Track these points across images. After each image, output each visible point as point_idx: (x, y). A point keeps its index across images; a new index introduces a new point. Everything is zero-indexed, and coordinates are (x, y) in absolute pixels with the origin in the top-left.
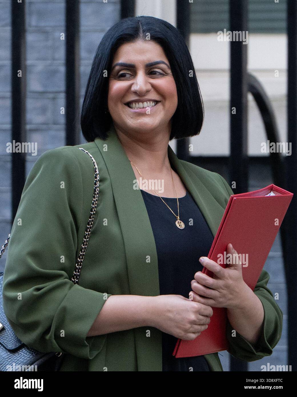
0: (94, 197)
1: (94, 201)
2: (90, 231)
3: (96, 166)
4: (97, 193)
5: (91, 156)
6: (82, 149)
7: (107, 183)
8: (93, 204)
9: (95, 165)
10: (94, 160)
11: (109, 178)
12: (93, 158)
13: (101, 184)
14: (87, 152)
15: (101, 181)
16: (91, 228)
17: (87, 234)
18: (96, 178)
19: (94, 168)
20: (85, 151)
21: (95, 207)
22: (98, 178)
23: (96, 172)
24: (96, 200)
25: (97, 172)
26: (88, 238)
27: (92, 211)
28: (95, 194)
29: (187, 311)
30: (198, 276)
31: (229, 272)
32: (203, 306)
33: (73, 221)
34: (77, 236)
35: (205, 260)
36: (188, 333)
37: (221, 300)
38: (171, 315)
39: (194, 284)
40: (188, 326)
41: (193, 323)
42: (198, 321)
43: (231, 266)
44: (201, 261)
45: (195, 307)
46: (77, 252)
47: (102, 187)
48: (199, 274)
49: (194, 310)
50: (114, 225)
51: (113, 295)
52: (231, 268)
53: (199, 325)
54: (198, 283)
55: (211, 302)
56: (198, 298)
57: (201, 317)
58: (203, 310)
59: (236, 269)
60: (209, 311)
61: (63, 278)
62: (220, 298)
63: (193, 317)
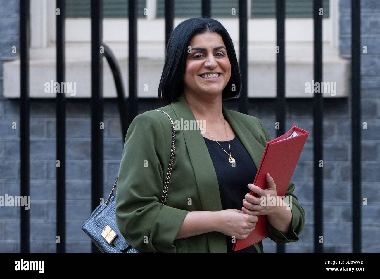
0: (173, 145)
1: (173, 147)
2: (171, 168)
4: (174, 141)
5: (168, 116)
6: (162, 112)
8: (172, 149)
9: (171, 123)
10: (171, 119)
12: (170, 118)
13: (177, 135)
14: (166, 113)
15: (176, 133)
16: (172, 165)
17: (169, 170)
18: (173, 131)
19: (171, 125)
20: (164, 113)
21: (174, 151)
23: (173, 127)
24: (174, 146)
26: (170, 172)
27: (172, 154)
28: (173, 142)
29: (241, 220)
30: (247, 197)
31: (268, 192)
32: (252, 216)
33: (160, 163)
34: (163, 172)
35: (251, 186)
36: (242, 235)
37: (264, 211)
38: (230, 224)
39: (245, 202)
40: (242, 230)
41: (246, 228)
42: (248, 226)
43: (269, 188)
44: (248, 186)
45: (246, 218)
46: (164, 183)
47: (177, 137)
48: (248, 195)
49: (245, 220)
50: (187, 164)
51: (190, 211)
52: (269, 189)
53: (249, 228)
54: (247, 201)
55: (257, 213)
56: (248, 211)
57: (250, 224)
58: (251, 219)
59: (272, 189)
60: (256, 219)
61: (156, 201)
62: (263, 209)
63: (245, 224)
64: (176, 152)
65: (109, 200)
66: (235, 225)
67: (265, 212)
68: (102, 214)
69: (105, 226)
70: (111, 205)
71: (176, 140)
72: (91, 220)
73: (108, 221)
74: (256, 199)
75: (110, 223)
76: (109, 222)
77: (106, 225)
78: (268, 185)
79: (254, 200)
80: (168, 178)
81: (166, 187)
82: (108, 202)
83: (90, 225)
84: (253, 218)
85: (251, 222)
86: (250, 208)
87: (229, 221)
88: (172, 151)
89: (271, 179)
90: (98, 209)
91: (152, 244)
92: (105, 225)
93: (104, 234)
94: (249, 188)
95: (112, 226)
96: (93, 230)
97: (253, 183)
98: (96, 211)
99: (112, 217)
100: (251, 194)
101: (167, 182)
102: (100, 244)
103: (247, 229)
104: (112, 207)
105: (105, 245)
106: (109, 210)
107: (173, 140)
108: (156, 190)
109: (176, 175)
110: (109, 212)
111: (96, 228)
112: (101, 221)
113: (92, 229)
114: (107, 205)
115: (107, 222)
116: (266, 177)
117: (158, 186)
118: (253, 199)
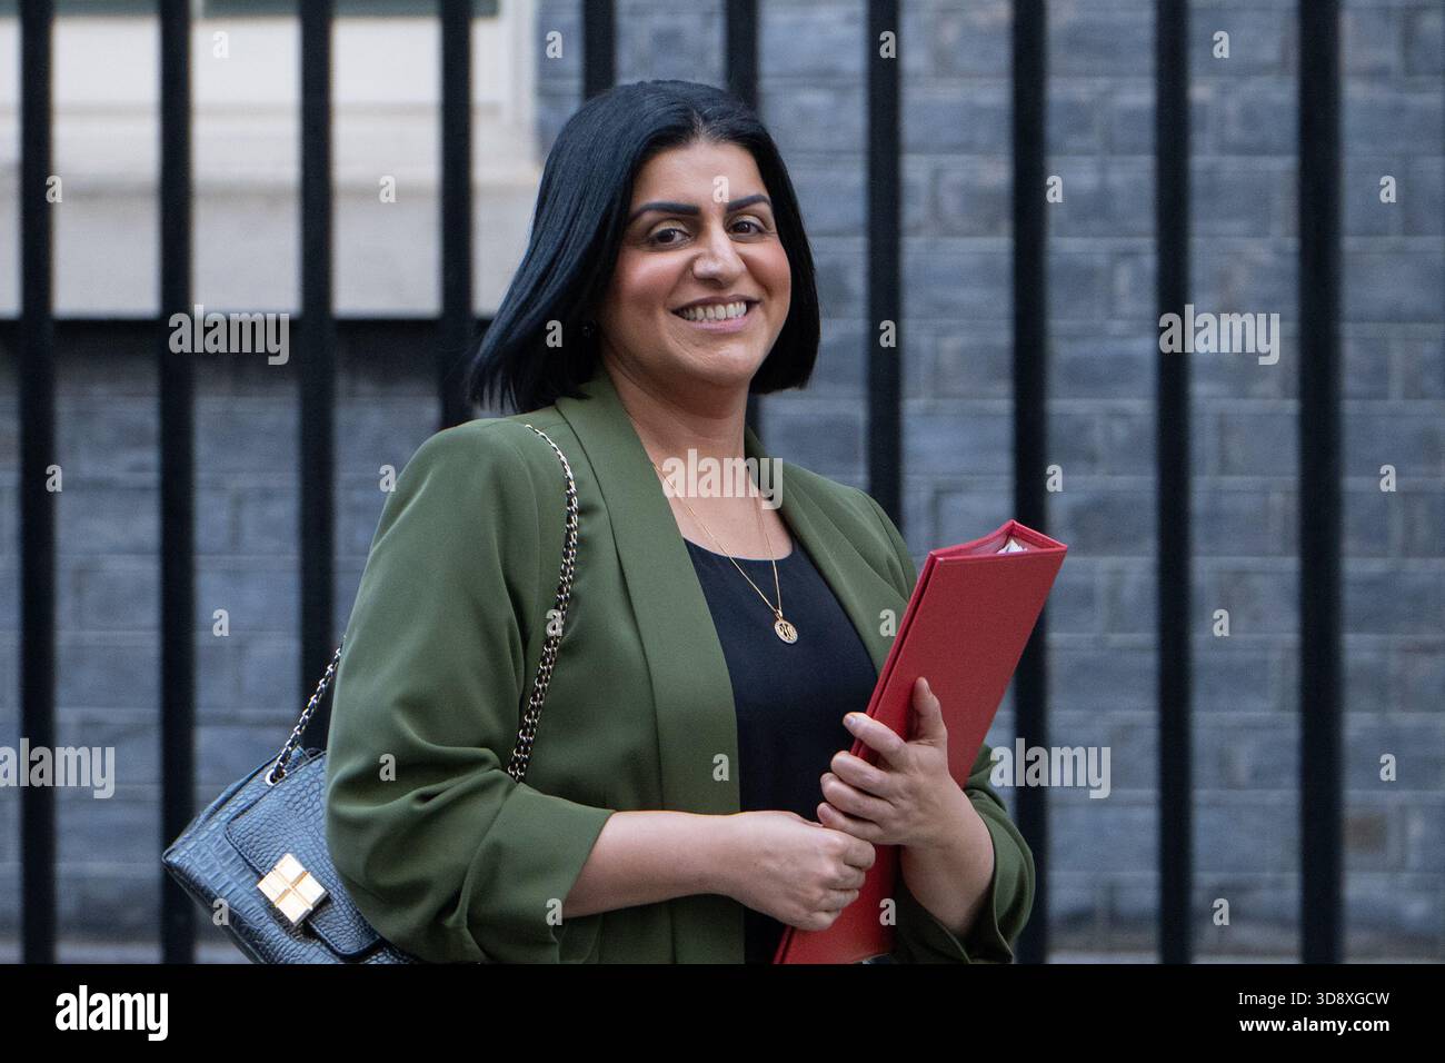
0: (567, 556)
1: (566, 564)
3: (570, 474)
7: (601, 520)
8: (564, 574)
9: (566, 471)
10: (563, 458)
11: (604, 506)
12: (559, 452)
13: (583, 520)
15: (582, 512)
17: (548, 653)
18: (570, 504)
21: (569, 580)
22: (575, 505)
23: (569, 487)
25: (573, 490)
26: (551, 663)
27: (561, 592)
28: (567, 547)
29: (815, 853)
30: (841, 763)
31: (918, 752)
32: (856, 842)
33: (514, 618)
34: (525, 658)
35: (859, 721)
36: (816, 911)
37: (897, 825)
38: (772, 865)
39: (830, 784)
40: (818, 893)
41: (830, 885)
42: (842, 879)
43: (921, 737)
44: (850, 723)
45: (834, 846)
46: (523, 700)
47: (586, 529)
48: (843, 758)
49: (832, 851)
50: (623, 631)
51: (618, 810)
52: (922, 741)
53: (842, 890)
54: (841, 780)
55: (872, 830)
56: (840, 820)
57: (849, 870)
58: (853, 852)
59: (932, 744)
60: (868, 854)
61: (488, 767)
62: (896, 819)
63: (830, 869)
64: (580, 586)
65: (283, 760)
66: (790, 869)
67: (902, 832)
68: (257, 812)
69: (275, 858)
70: (296, 780)
71: (583, 542)
72: (206, 834)
73: (286, 838)
74: (873, 774)
75: (296, 846)
76: (291, 842)
77: (278, 854)
78: (919, 728)
79: (868, 777)
80: (539, 682)
81: (529, 717)
82: (279, 766)
83: (203, 851)
84: (858, 850)
85: (852, 866)
86: (851, 808)
87: (768, 854)
88: (564, 582)
89: (931, 702)
90: (234, 793)
91: (469, 928)
92: (272, 853)
93: (270, 886)
94: (850, 728)
95: (306, 859)
96: (218, 869)
97: (865, 712)
98: (226, 801)
99: (304, 824)
100: (856, 755)
101: (535, 700)
102: (249, 925)
103: (835, 889)
104: (300, 787)
105: (272, 931)
106: (288, 798)
107: (568, 538)
108: (492, 724)
109: (571, 673)
110: (290, 805)
111: (228, 862)
112: (255, 839)
113: (213, 866)
114: (272, 780)
115: (280, 844)
116: (912, 692)
117: (502, 713)
118: (862, 773)
